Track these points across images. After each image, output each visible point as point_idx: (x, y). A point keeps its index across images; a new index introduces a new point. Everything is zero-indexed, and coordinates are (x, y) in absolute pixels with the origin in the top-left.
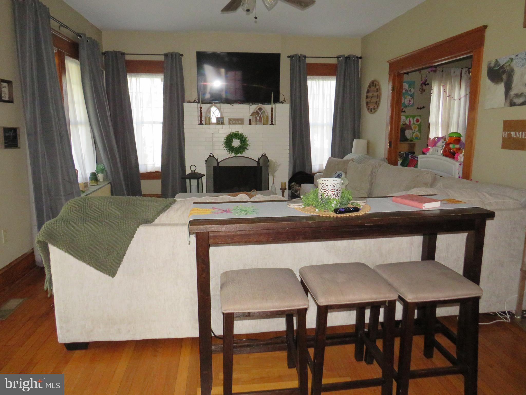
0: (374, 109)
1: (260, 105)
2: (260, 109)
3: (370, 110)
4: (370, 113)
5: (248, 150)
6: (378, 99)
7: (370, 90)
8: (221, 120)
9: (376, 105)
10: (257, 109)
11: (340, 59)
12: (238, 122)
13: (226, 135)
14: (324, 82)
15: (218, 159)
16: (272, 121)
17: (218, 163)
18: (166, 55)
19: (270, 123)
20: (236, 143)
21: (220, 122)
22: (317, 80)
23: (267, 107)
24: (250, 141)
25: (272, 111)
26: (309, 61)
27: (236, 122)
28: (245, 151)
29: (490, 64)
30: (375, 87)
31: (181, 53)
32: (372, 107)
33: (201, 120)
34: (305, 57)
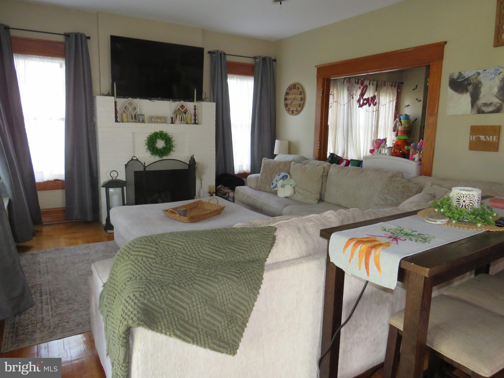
0: (297, 111)
1: (182, 103)
2: (182, 107)
3: (291, 112)
4: (291, 115)
5: (174, 151)
6: (302, 102)
7: (290, 92)
8: (142, 118)
9: (300, 107)
10: (179, 107)
11: (257, 60)
12: (161, 120)
13: (148, 135)
14: (242, 81)
15: (145, 163)
16: (195, 120)
17: (145, 167)
18: (67, 35)
19: (193, 122)
20: (160, 144)
21: (141, 120)
22: (235, 79)
23: (190, 105)
24: (177, 141)
25: (195, 109)
26: (229, 58)
27: (159, 120)
28: (171, 153)
29: (452, 76)
30: (298, 90)
31: (87, 35)
32: (295, 109)
33: (116, 117)
34: (225, 54)
